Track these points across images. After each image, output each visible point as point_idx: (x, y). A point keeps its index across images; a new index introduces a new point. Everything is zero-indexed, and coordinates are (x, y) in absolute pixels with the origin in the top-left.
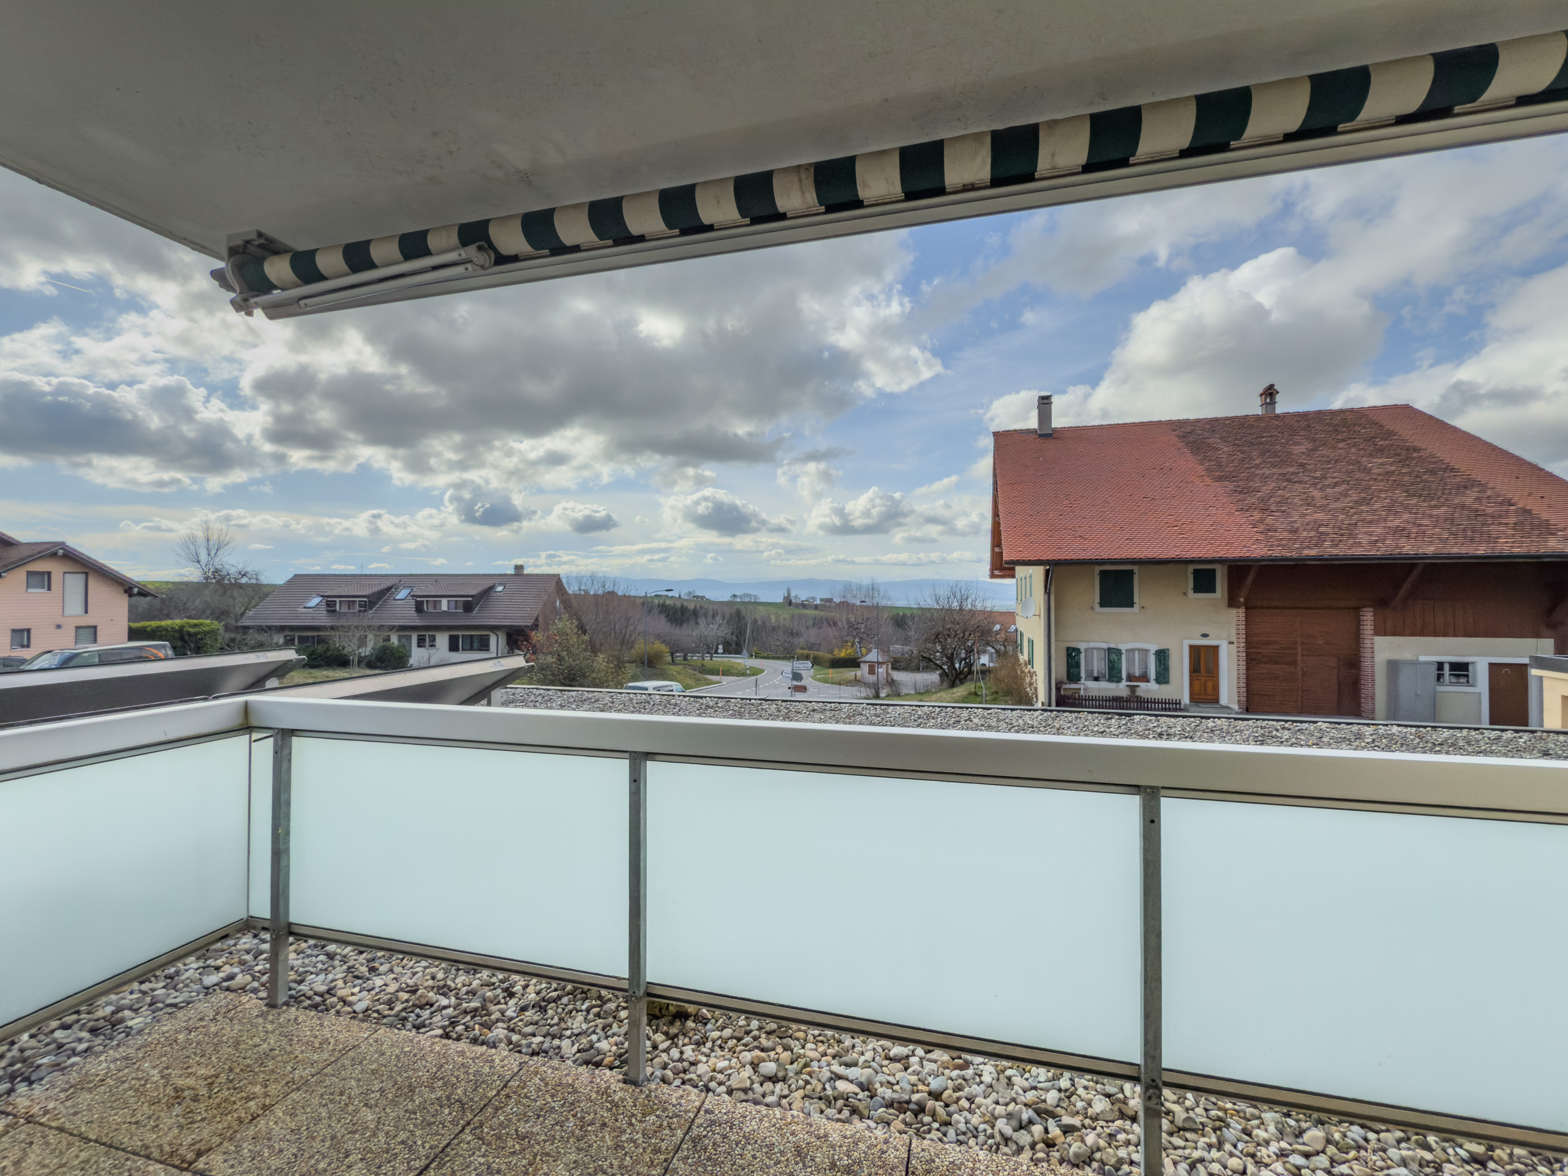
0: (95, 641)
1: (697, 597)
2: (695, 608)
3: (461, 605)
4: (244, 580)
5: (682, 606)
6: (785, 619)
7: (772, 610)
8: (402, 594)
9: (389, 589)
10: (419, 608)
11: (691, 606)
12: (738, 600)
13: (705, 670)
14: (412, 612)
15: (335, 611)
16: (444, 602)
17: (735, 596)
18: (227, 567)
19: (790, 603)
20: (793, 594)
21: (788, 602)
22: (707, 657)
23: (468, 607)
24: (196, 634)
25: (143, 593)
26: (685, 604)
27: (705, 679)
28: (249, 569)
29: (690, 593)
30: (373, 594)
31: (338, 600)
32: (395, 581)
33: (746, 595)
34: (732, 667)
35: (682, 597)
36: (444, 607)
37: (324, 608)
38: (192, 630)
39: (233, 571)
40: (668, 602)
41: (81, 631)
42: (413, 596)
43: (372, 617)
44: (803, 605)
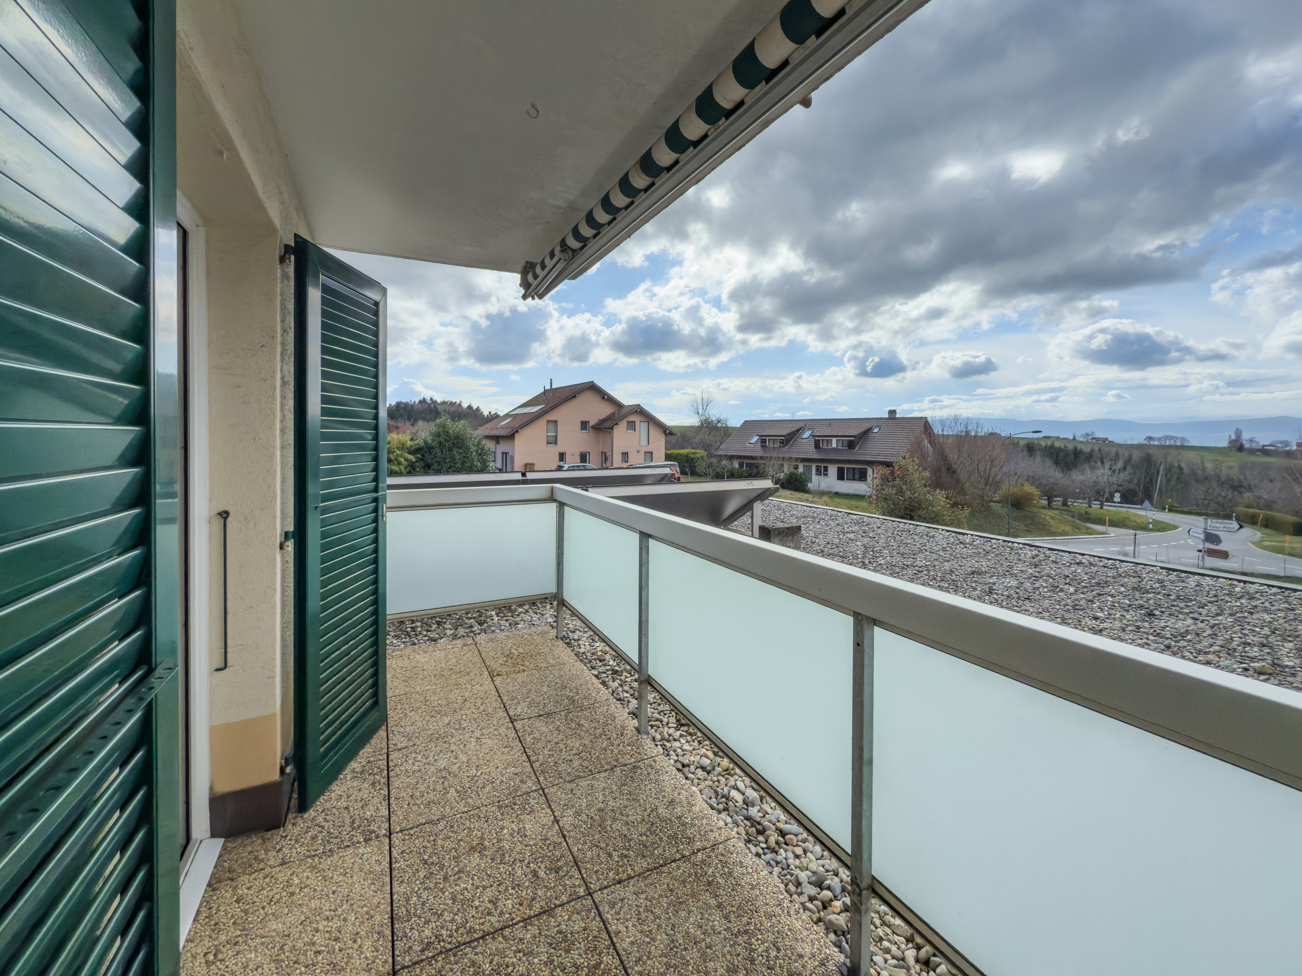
0: (652, 461)
1: (1097, 439)
2: (1092, 450)
3: (846, 444)
4: (719, 425)
5: (1075, 449)
6: (1230, 468)
7: (1208, 456)
8: (807, 434)
9: (798, 430)
10: (817, 445)
11: (1087, 449)
12: (1156, 443)
13: (1087, 518)
14: (812, 447)
15: (765, 446)
16: (834, 440)
17: (1150, 438)
18: (711, 416)
19: (1241, 448)
20: (1245, 436)
21: (1237, 446)
22: (1096, 506)
23: (851, 445)
24: (695, 458)
25: (671, 434)
26: (1079, 446)
27: (1087, 528)
28: (722, 418)
29: (1087, 435)
30: (788, 434)
31: (767, 438)
32: (802, 424)
33: (1167, 438)
34: (1128, 518)
35: (1077, 438)
36: (834, 445)
37: (759, 444)
38: (692, 456)
39: (714, 419)
40: (1057, 444)
41: (647, 454)
42: (813, 436)
43: (787, 452)
44: (1264, 451)
